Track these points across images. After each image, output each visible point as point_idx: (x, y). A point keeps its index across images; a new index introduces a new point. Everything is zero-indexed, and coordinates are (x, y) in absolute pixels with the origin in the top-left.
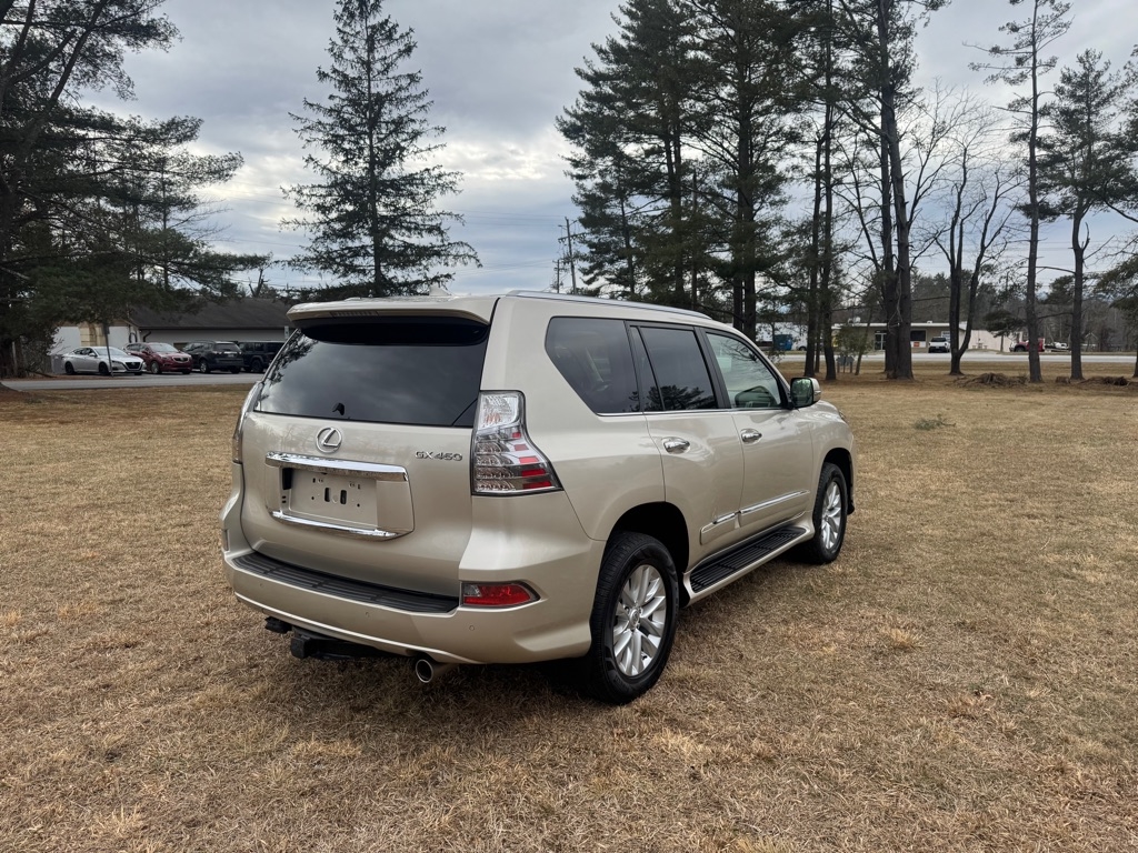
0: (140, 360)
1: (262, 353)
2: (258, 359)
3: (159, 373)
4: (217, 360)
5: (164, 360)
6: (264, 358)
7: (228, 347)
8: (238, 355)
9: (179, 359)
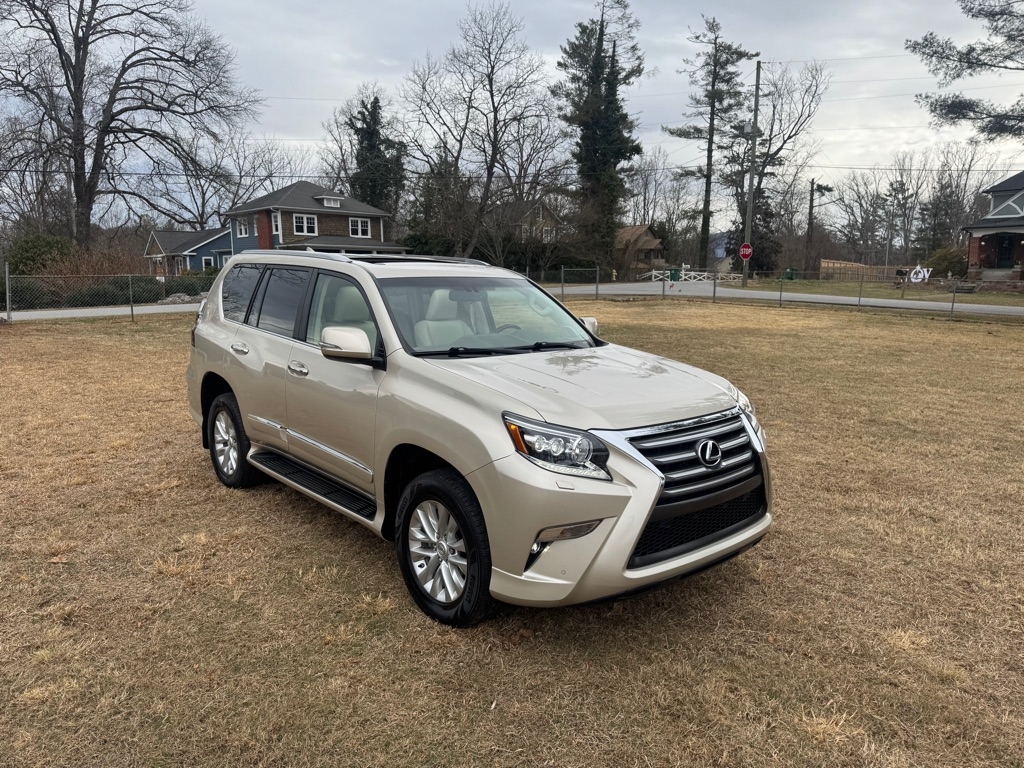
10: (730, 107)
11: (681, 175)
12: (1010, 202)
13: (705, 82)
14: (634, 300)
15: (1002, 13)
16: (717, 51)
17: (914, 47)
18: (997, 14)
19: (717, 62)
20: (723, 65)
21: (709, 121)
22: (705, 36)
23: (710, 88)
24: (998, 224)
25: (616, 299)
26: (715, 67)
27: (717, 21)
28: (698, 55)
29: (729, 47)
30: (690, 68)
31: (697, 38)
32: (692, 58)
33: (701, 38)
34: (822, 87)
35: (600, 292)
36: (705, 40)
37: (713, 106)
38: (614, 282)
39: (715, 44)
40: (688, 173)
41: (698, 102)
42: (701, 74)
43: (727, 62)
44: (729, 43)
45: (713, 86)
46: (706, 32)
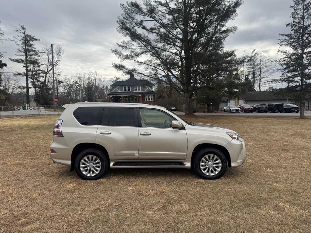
0: (239, 109)
1: (274, 107)
2: (273, 108)
3: (244, 112)
4: (260, 109)
5: (246, 109)
6: (275, 108)
7: (264, 105)
8: (267, 108)
9: (249, 109)
10: (33, 54)
11: (17, 75)
12: (116, 89)
13: (22, 45)
14: (28, 117)
15: (125, 47)
16: (25, 36)
17: (113, 51)
18: (124, 47)
19: (26, 40)
20: (28, 41)
21: (25, 58)
22: (20, 30)
23: (24, 47)
24: (115, 94)
25: (21, 116)
26: (26, 41)
27: (25, 27)
28: (19, 36)
29: (30, 36)
30: (15, 40)
31: (17, 30)
32: (16, 36)
33: (19, 31)
34: (62, 53)
35: (14, 114)
36: (21, 32)
37: (26, 54)
38: (3, 111)
39: (25, 34)
40: (19, 74)
41: (21, 51)
42: (20, 43)
43: (30, 40)
44: (30, 35)
45: (25, 47)
46: (21, 29)
